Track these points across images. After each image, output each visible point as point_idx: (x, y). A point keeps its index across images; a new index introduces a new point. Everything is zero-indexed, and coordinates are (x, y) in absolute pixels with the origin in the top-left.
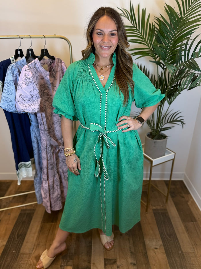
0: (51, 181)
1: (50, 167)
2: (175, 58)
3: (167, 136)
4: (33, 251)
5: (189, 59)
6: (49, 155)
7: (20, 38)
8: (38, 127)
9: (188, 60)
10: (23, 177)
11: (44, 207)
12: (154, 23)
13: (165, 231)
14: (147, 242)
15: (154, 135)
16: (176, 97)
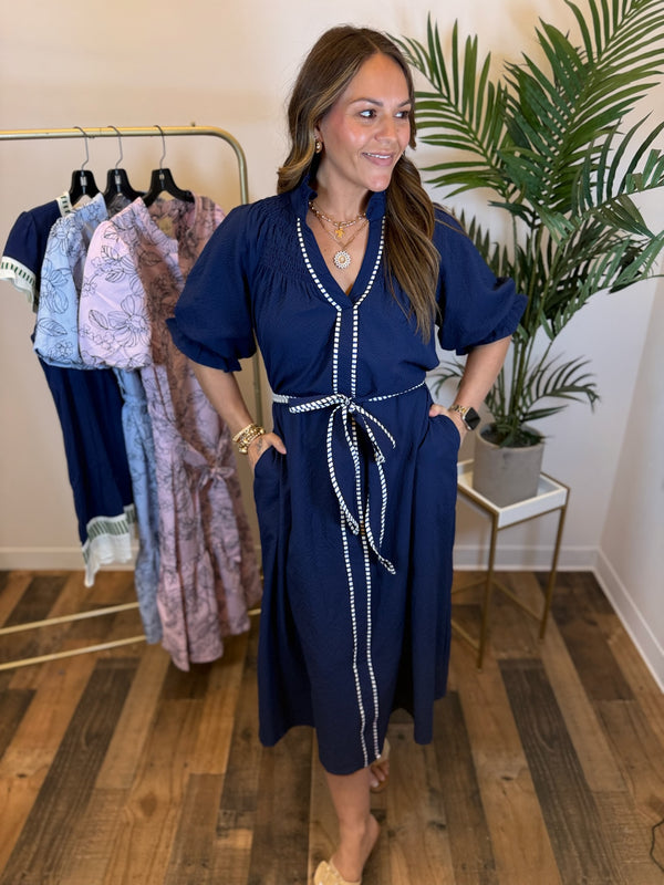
0: (187, 571)
1: (183, 532)
2: (570, 192)
3: (543, 437)
4: (132, 782)
5: (615, 193)
6: (179, 497)
7: (85, 136)
8: (144, 410)
9: (610, 200)
10: (102, 562)
11: (167, 653)
12: (504, 83)
13: (535, 725)
14: (481, 759)
15: (501, 434)
16: (571, 316)
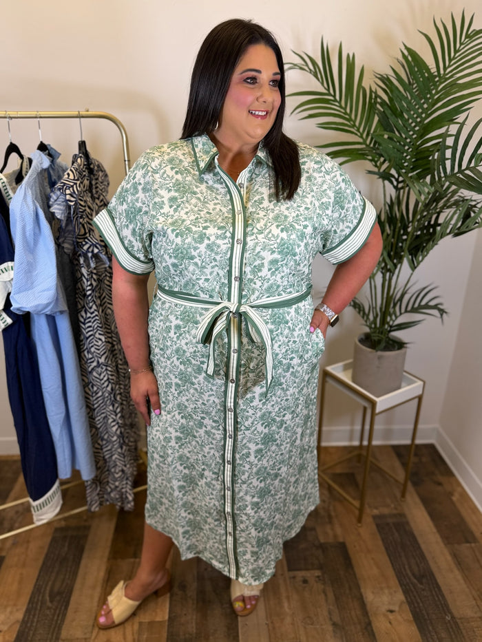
2: (427, 164)
3: (406, 343)
4: (92, 632)
5: (464, 166)
12: (374, 86)
13: (407, 567)
14: (369, 596)
15: (375, 341)
16: (427, 253)
